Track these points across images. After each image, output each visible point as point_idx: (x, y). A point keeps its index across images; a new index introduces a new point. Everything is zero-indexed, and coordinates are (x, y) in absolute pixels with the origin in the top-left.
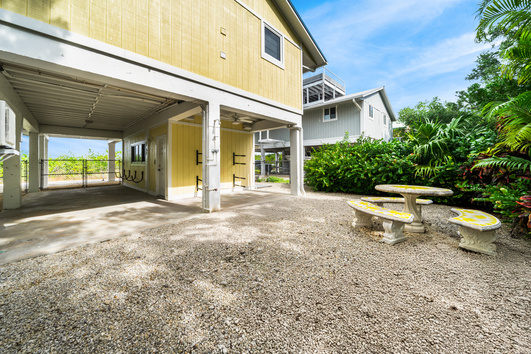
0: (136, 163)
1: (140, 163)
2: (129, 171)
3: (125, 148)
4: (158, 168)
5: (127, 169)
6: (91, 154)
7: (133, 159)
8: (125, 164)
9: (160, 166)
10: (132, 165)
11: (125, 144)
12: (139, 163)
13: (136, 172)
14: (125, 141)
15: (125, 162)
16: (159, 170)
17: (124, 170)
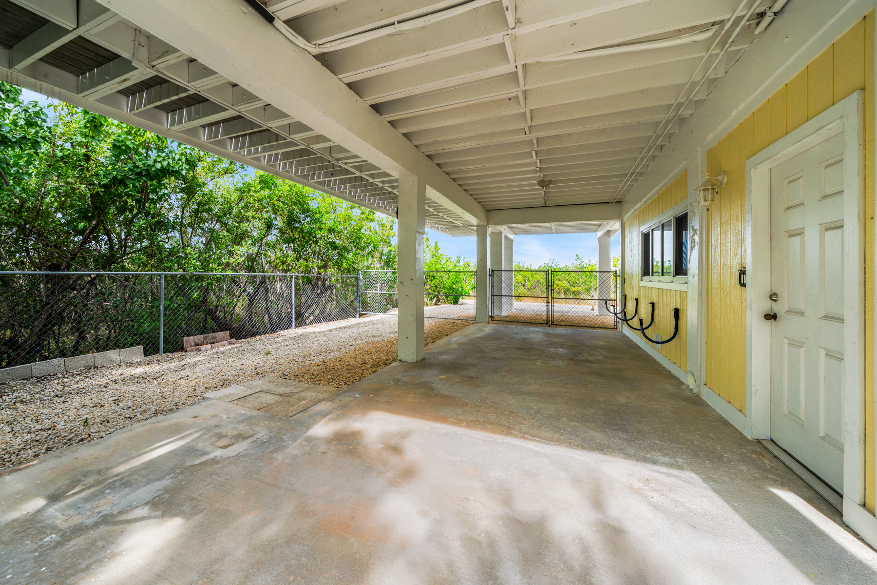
0: (655, 278)
1: (667, 278)
2: (637, 300)
3: (627, 240)
4: (766, 306)
5: (631, 295)
6: (579, 262)
7: (647, 269)
8: (627, 281)
9: (773, 297)
10: (642, 284)
11: (627, 232)
12: (663, 278)
13: (653, 304)
14: (626, 225)
15: (626, 276)
16: (771, 317)
17: (625, 296)
